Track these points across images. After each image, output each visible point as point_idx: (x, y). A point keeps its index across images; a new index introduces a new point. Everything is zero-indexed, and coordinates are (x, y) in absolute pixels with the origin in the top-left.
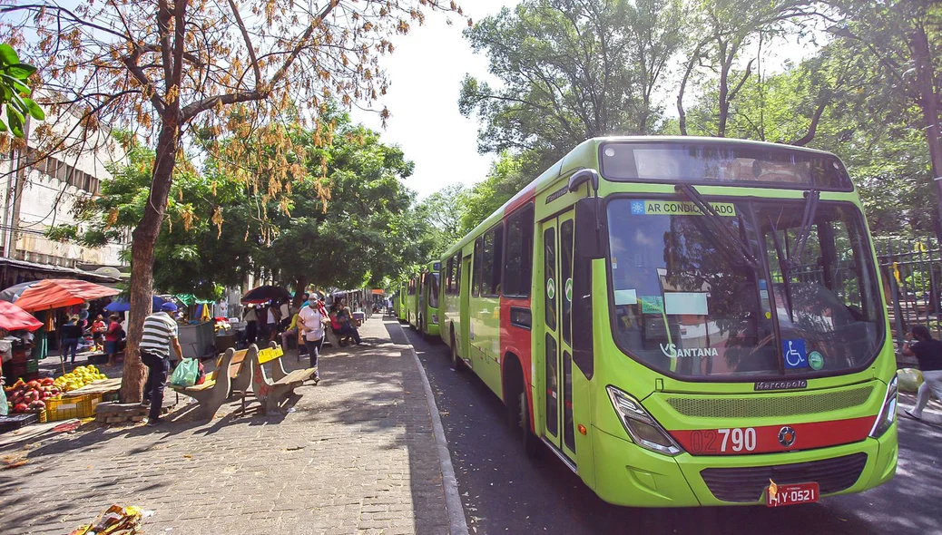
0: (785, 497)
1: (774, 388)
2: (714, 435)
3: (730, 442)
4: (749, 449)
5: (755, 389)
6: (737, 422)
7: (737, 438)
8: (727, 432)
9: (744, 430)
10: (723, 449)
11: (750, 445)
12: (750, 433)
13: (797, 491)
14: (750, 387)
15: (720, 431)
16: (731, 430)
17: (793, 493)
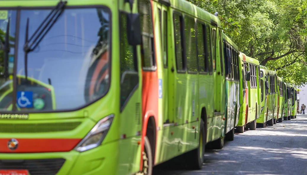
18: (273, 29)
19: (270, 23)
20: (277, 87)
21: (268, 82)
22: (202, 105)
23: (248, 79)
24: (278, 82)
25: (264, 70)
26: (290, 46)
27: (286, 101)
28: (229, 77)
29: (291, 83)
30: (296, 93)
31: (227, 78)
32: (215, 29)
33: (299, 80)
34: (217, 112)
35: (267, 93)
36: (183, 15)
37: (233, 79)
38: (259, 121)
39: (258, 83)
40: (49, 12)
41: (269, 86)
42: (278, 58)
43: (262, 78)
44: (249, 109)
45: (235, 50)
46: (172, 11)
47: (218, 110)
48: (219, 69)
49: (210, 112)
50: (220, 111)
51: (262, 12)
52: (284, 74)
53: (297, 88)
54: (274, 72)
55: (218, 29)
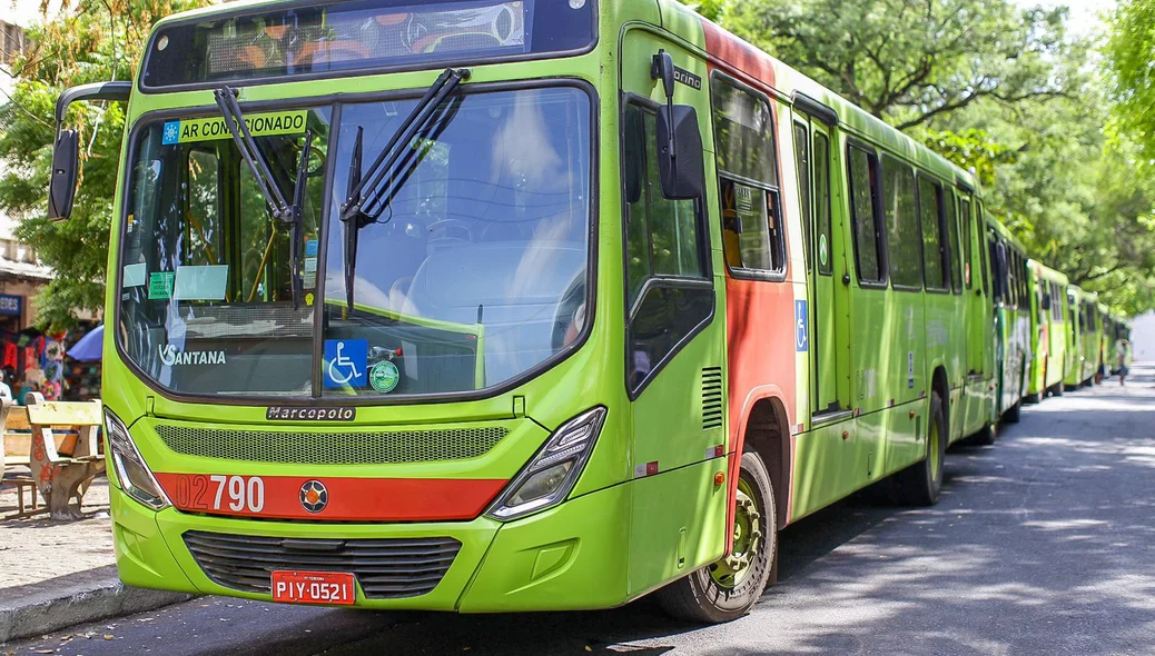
0: (301, 590)
1: (296, 417)
2: (203, 483)
3: (226, 498)
4: (252, 508)
5: (267, 418)
6: (239, 467)
7: (237, 491)
8: (223, 480)
9: (246, 478)
10: (217, 506)
11: (256, 505)
12: (256, 484)
13: (320, 582)
14: (259, 413)
15: (213, 478)
16: (229, 477)
17: (313, 585)
18: (1088, 230)
19: (1083, 219)
20: (1099, 322)
21: (1084, 312)
22: (935, 362)
23: (1046, 306)
24: (1100, 314)
25: (1075, 293)
26: (1118, 257)
27: (1112, 345)
28: (1008, 302)
29: (1119, 315)
30: (1128, 331)
31: (1002, 305)
32: (967, 198)
33: (1133, 310)
34: (974, 374)
35: (1081, 331)
36: (880, 153)
37: (1015, 307)
38: (1069, 381)
39: (1066, 314)
40: (415, 104)
41: (1085, 319)
42: (1098, 276)
43: (1072, 307)
44: (1049, 359)
45: (1018, 253)
46: (842, 137)
47: (978, 370)
48: (978, 283)
49: (956, 375)
50: (982, 373)
51: (1069, 202)
52: (1109, 302)
53: (1130, 324)
54: (1092, 297)
55: (974, 199)
